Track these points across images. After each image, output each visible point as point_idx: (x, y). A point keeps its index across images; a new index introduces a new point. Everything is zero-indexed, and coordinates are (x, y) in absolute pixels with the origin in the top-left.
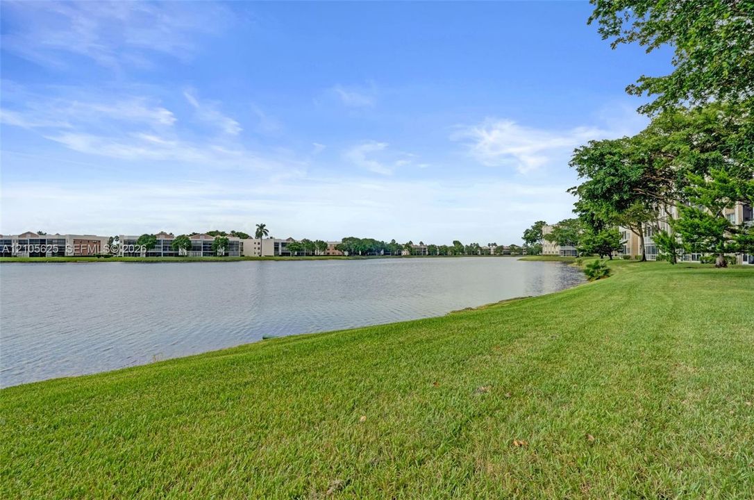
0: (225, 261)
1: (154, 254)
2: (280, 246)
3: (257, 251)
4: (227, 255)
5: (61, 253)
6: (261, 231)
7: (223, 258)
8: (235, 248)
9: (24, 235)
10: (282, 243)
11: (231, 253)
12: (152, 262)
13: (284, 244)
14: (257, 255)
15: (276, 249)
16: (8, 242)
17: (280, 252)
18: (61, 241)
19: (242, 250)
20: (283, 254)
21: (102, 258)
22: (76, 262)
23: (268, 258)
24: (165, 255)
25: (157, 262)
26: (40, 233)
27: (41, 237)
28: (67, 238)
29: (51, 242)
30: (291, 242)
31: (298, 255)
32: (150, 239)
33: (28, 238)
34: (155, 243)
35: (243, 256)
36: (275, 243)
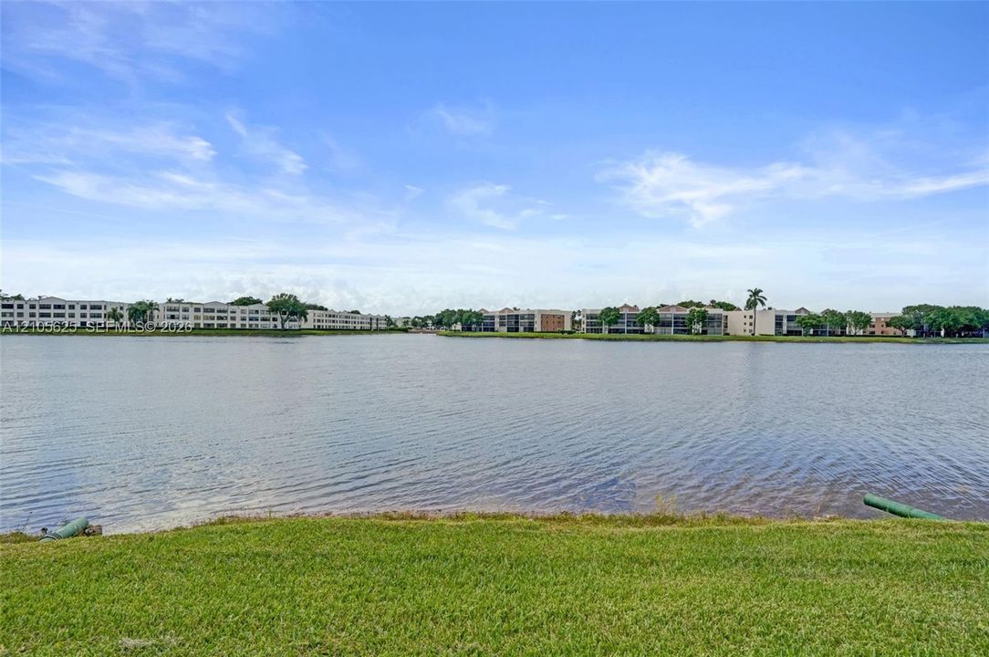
0: (703, 341)
1: (617, 331)
2: (785, 321)
3: (748, 327)
4: (704, 332)
5: (531, 330)
6: (755, 298)
7: (699, 337)
8: (716, 324)
9: (503, 311)
10: (788, 317)
11: (710, 330)
12: (615, 340)
13: (790, 318)
14: (748, 334)
15: (779, 324)
16: (492, 318)
17: (785, 329)
18: (532, 316)
19: (726, 327)
20: (790, 333)
21: (566, 335)
22: (543, 338)
23: (765, 338)
24: (629, 332)
25: (620, 340)
26: (515, 309)
27: (516, 313)
28: (535, 313)
29: (523, 317)
30: (803, 314)
31: (815, 334)
32: (612, 313)
33: (506, 314)
34: (618, 317)
35: (728, 334)
36: (776, 316)
